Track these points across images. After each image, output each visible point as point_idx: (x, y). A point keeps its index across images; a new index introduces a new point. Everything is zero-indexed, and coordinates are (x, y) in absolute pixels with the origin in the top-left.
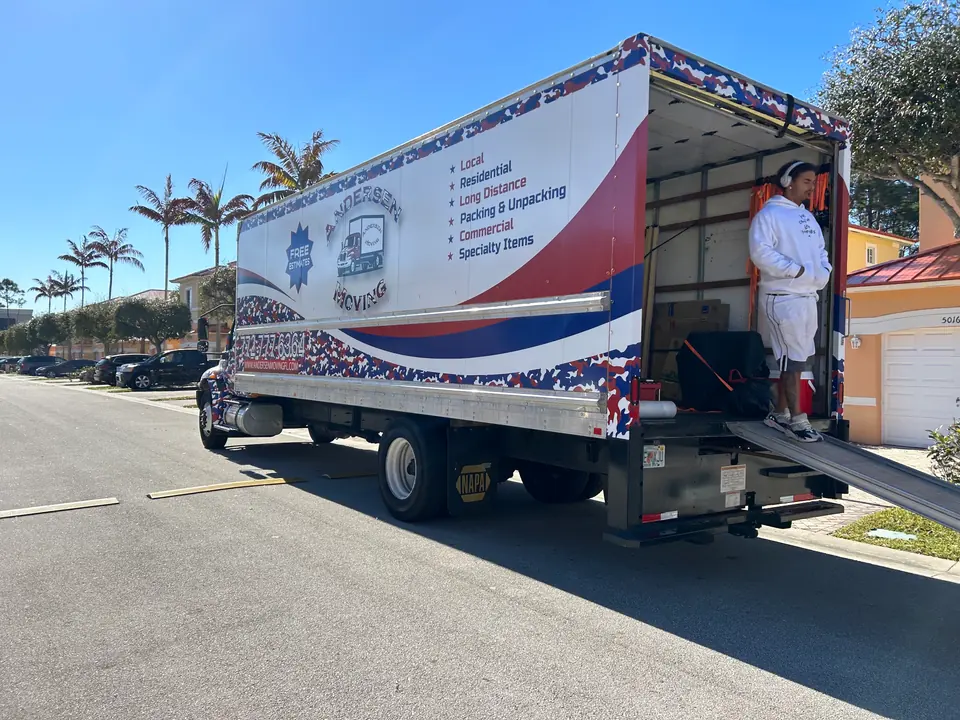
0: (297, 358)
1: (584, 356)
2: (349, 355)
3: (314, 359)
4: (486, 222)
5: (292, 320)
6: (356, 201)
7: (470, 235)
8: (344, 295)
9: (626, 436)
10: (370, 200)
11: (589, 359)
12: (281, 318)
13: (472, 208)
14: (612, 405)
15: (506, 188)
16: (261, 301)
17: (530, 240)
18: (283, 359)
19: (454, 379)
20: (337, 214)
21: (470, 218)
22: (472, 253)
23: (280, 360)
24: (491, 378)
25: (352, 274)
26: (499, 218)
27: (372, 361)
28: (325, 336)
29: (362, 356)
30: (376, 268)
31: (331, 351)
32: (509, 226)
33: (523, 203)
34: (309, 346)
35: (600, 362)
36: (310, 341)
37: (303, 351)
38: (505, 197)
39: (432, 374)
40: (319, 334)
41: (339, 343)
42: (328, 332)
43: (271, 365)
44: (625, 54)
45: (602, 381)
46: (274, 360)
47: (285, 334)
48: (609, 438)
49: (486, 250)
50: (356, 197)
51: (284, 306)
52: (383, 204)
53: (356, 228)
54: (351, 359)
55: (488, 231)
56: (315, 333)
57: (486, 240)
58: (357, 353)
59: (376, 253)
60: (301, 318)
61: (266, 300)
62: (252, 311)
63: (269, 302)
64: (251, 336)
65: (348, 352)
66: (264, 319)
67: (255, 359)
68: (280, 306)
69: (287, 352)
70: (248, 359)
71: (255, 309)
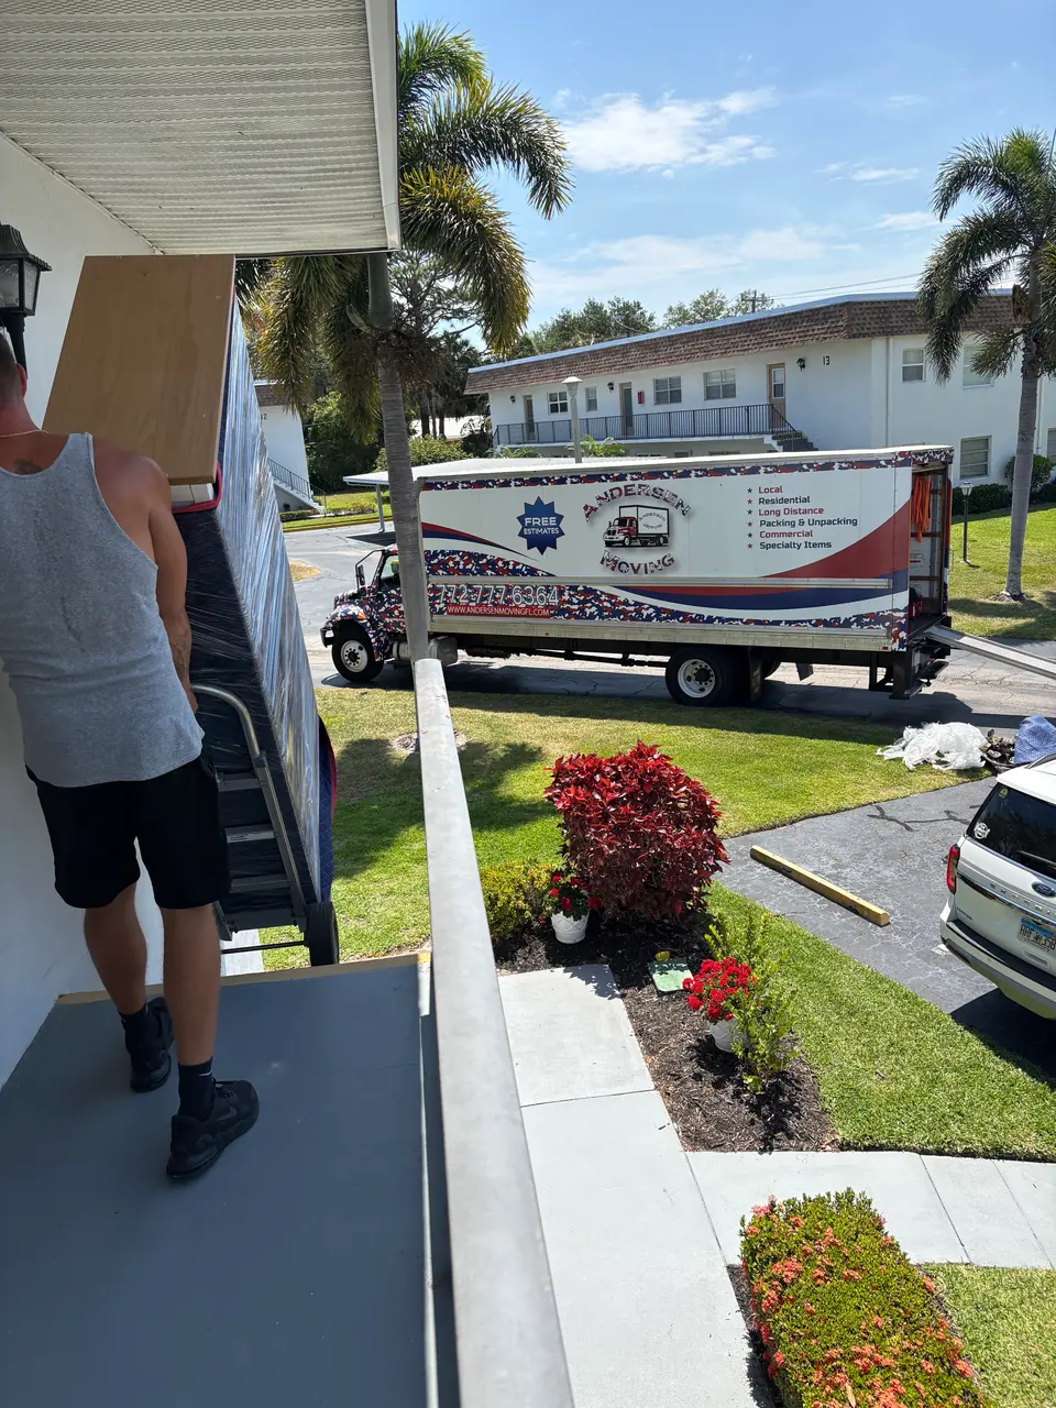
0: (546, 607)
1: (875, 611)
2: (628, 605)
3: (574, 607)
4: (787, 529)
5: (533, 575)
6: (628, 492)
7: (769, 535)
8: (616, 562)
9: (905, 650)
10: (647, 494)
11: (878, 613)
12: (515, 572)
13: (772, 518)
14: (896, 636)
15: (805, 512)
16: (472, 556)
17: (829, 545)
18: (522, 606)
19: (758, 622)
20: (600, 498)
21: (769, 524)
22: (773, 546)
23: (516, 607)
24: (795, 622)
25: (624, 546)
26: (798, 528)
27: (658, 610)
28: (588, 591)
29: (646, 606)
30: (660, 545)
31: (601, 602)
32: (809, 534)
33: (822, 523)
34: (566, 597)
35: (886, 614)
36: (566, 593)
37: (557, 601)
38: (806, 517)
39: (734, 620)
40: (580, 588)
41: (612, 596)
42: (594, 588)
43: (499, 611)
44: (900, 459)
45: (887, 624)
46: (502, 606)
47: (523, 587)
48: (894, 652)
49: (787, 546)
50: (626, 490)
51: (516, 564)
52: (665, 500)
53: (627, 513)
54: (630, 609)
55: (790, 535)
56: (573, 588)
57: (787, 540)
58: (636, 603)
59: (661, 535)
60: (549, 575)
61: (484, 556)
62: (457, 563)
63: (488, 558)
64: (458, 585)
65: (626, 603)
66: (482, 572)
67: (467, 605)
68: (511, 563)
69: (529, 600)
70: (454, 605)
71: (462, 563)
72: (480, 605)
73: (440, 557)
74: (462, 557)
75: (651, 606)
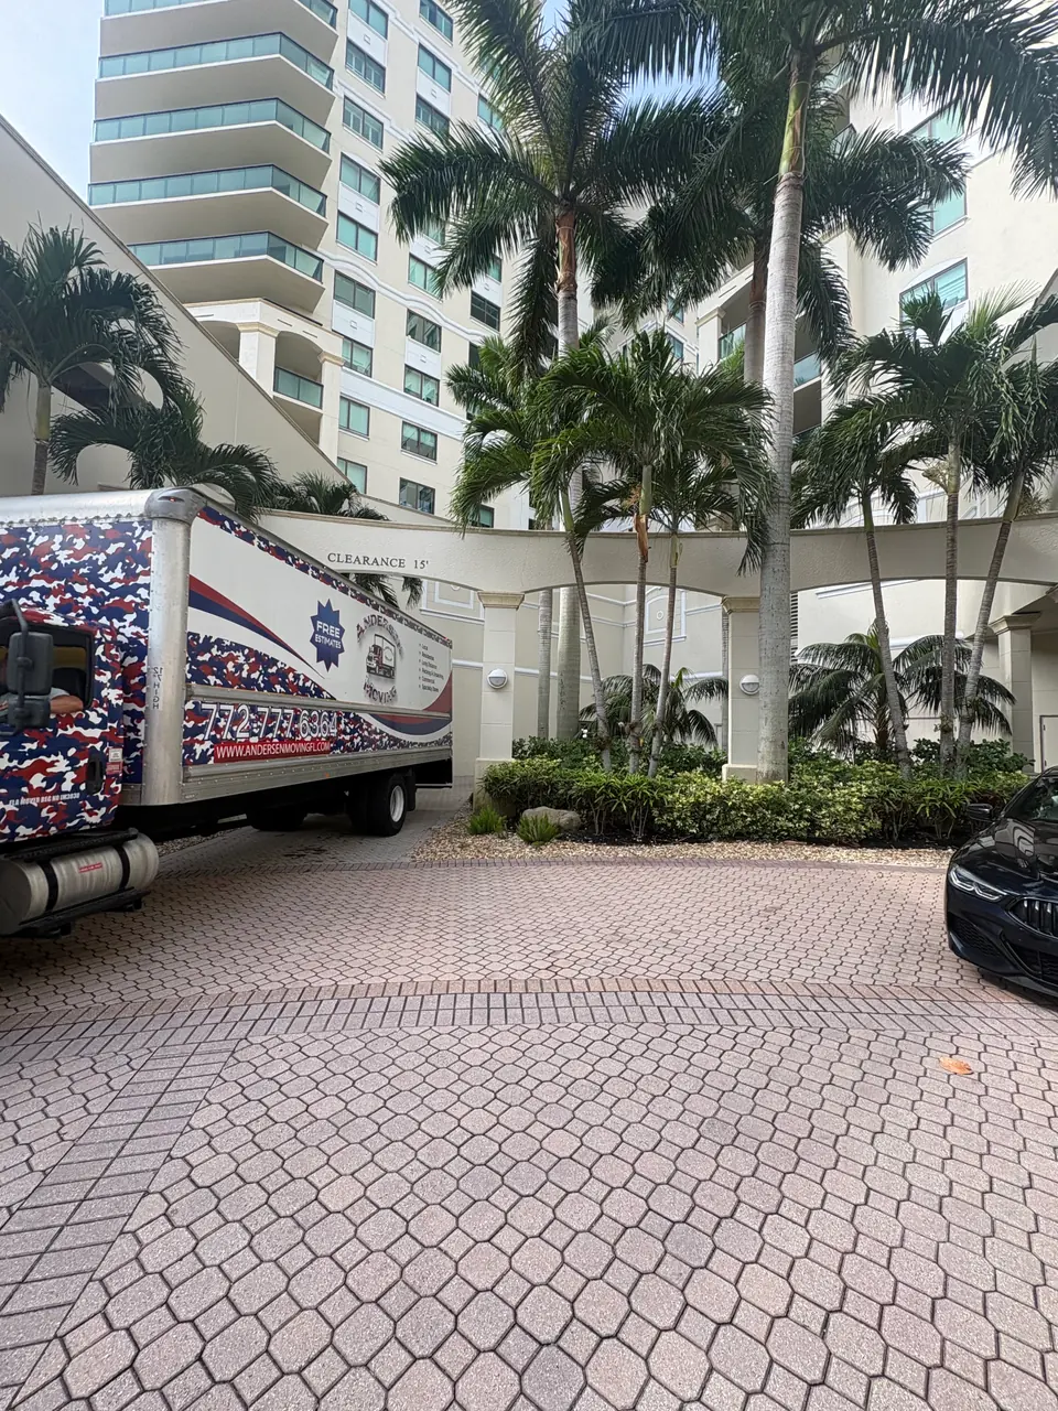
0: (328, 738)
2: (377, 734)
3: (347, 738)
4: (429, 677)
5: (319, 697)
6: (379, 622)
8: (372, 688)
10: (387, 629)
12: (304, 691)
13: (425, 668)
16: (260, 660)
18: (308, 739)
20: (365, 620)
21: (425, 672)
23: (303, 741)
25: (375, 674)
27: (391, 738)
28: (357, 719)
30: (391, 677)
31: (363, 730)
34: (342, 726)
36: (343, 721)
37: (336, 731)
40: (352, 716)
41: (369, 725)
42: (360, 715)
43: (286, 748)
46: (291, 741)
47: (309, 711)
50: (378, 619)
51: (306, 679)
52: (394, 637)
53: (378, 642)
54: (378, 737)
56: (348, 715)
58: (381, 732)
59: (391, 668)
60: (332, 698)
61: (274, 662)
62: (239, 667)
63: (279, 665)
64: (236, 706)
65: (375, 732)
66: (269, 687)
67: (247, 742)
68: (302, 677)
69: (314, 731)
70: (229, 743)
71: (246, 667)
72: (263, 741)
73: (214, 651)
74: (247, 658)
75: (387, 734)
